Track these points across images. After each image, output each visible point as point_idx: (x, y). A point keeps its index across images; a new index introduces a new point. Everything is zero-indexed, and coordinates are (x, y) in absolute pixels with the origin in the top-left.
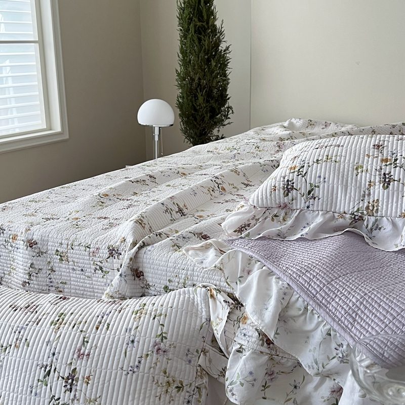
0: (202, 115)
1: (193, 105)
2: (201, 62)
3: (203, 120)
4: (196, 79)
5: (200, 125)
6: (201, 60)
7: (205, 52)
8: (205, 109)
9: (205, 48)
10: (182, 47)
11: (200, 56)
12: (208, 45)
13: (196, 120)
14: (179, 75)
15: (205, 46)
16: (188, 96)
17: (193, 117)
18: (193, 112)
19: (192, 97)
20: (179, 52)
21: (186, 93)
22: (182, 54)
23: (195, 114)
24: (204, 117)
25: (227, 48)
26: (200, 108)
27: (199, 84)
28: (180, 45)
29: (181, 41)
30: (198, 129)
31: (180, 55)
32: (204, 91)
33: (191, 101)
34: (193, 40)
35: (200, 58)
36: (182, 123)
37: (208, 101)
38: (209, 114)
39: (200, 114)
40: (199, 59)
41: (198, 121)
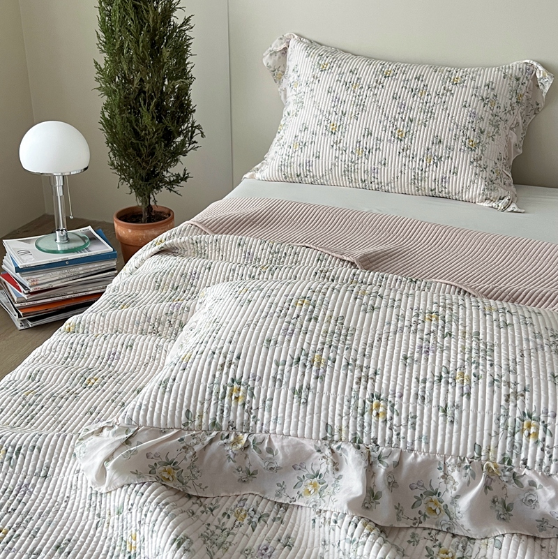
0: (150, 146)
1: (134, 129)
2: (143, 52)
3: (152, 154)
4: (136, 81)
5: (147, 163)
6: (143, 47)
7: (149, 31)
8: (156, 136)
9: (149, 25)
10: (103, 19)
11: (141, 40)
12: (153, 21)
13: (139, 155)
14: (100, 70)
16: (121, 111)
17: (135, 150)
18: (134, 140)
19: (130, 113)
22: (103, 32)
23: (138, 144)
24: (155, 148)
25: (186, 21)
26: (145, 134)
27: (141, 91)
28: (100, 16)
31: (101, 34)
32: (153, 104)
33: (128, 121)
34: (125, 10)
37: (159, 120)
39: (147, 143)
41: (144, 156)
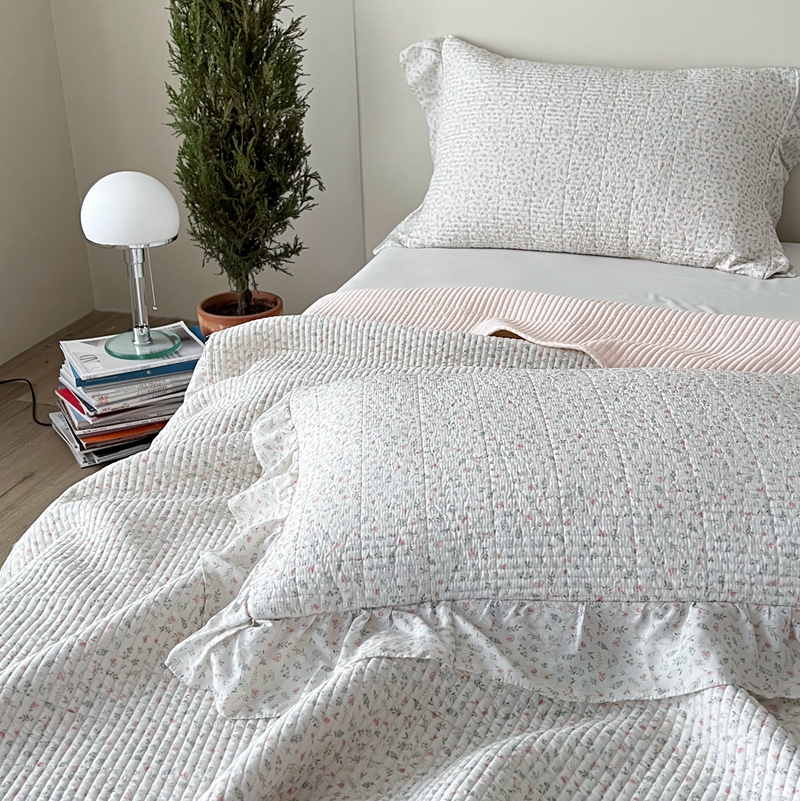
0: (248, 204)
1: (224, 180)
2: (235, 70)
3: (251, 216)
4: (227, 112)
5: (245, 229)
6: (235, 63)
7: (241, 41)
8: (256, 189)
9: (243, 31)
11: (232, 53)
12: (249, 25)
13: (234, 217)
14: (175, 98)
15: (242, 27)
16: (206, 157)
17: (226, 210)
18: (225, 197)
19: (218, 158)
20: (170, 39)
21: (203, 148)
22: (179, 45)
23: (231, 202)
24: (254, 207)
25: (294, 25)
26: (242, 187)
27: (234, 126)
28: (172, 21)
29: (175, 12)
30: (240, 237)
31: (175, 46)
32: (251, 143)
33: (216, 170)
34: (209, 11)
35: (232, 60)
36: (192, 218)
37: (261, 167)
38: (266, 201)
39: (243, 201)
40: (229, 61)
41: (240, 219)
